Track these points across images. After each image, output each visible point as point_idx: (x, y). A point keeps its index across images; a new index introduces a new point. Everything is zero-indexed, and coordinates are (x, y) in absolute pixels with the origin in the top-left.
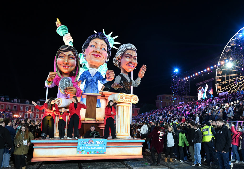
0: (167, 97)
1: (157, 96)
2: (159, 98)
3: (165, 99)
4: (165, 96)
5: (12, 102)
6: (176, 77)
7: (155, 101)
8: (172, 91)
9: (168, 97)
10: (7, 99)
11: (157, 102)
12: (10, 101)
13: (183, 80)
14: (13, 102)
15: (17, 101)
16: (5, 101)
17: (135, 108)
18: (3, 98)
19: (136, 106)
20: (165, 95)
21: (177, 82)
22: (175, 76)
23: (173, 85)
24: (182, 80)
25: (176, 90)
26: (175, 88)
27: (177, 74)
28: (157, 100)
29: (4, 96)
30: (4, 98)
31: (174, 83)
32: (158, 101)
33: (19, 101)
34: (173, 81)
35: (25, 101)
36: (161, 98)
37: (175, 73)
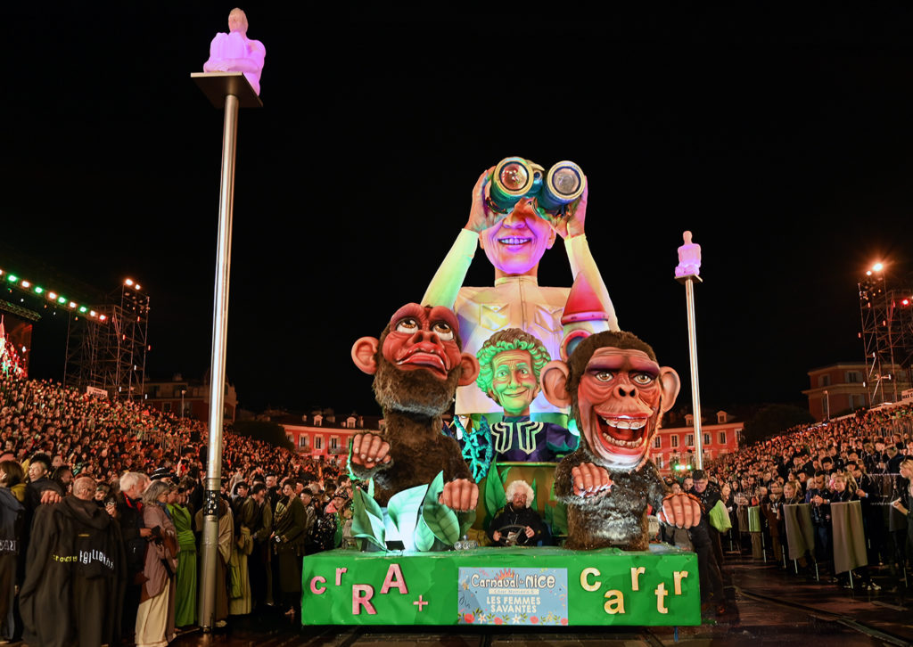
0: (850, 374)
1: (809, 374)
2: (821, 380)
3: (844, 383)
4: (844, 370)
5: (342, 427)
6: (877, 294)
7: (804, 392)
8: (866, 351)
9: (855, 374)
10: (328, 419)
11: (812, 394)
12: (337, 425)
13: (908, 300)
14: (346, 428)
15: (356, 422)
16: (325, 424)
17: (729, 422)
18: (318, 418)
19: (732, 417)
20: (840, 367)
21: (885, 312)
22: (872, 288)
23: (870, 324)
24: (905, 302)
25: (882, 343)
26: (879, 336)
27: (880, 279)
28: (809, 388)
29: (323, 411)
30: (322, 415)
31: (871, 318)
32: (813, 390)
33: (362, 423)
34: (866, 311)
35: (378, 423)
36: (825, 378)
37: (873, 277)
